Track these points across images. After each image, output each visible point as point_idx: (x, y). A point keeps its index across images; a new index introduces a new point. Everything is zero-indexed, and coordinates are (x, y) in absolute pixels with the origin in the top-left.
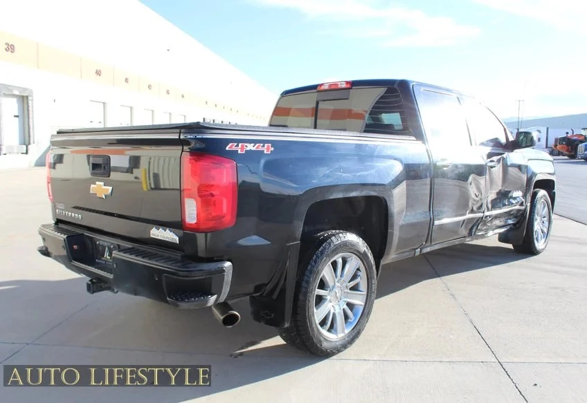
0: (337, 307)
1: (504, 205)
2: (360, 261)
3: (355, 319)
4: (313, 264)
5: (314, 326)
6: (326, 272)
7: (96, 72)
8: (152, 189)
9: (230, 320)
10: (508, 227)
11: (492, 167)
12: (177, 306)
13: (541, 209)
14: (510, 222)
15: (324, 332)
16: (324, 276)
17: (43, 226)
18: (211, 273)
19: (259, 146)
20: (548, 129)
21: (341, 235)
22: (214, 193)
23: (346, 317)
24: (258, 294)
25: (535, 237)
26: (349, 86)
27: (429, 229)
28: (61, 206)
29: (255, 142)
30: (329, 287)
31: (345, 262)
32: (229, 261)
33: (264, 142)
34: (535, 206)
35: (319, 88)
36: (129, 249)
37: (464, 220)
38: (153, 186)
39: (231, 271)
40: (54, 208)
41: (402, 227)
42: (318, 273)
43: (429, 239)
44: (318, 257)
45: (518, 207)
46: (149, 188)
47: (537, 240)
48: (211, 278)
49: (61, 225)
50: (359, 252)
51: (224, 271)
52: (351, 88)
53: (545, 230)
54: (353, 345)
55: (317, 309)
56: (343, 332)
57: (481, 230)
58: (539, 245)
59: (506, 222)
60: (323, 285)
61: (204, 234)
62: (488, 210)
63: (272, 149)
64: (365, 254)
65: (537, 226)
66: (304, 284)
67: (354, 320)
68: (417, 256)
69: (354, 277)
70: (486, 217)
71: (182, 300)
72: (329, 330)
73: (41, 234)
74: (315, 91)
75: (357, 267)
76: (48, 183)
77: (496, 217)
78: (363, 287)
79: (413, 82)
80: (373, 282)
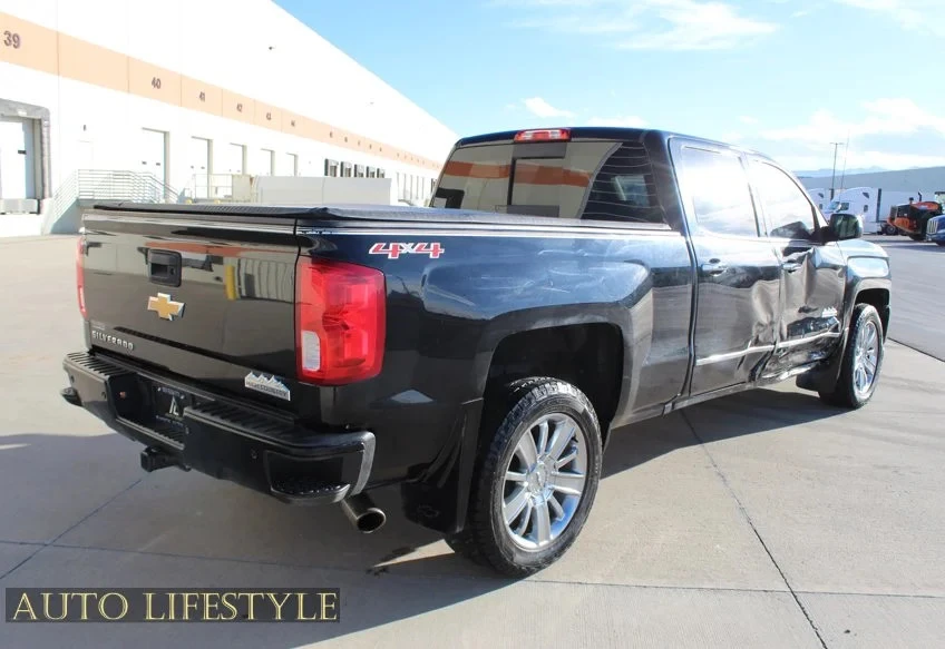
0: (538, 499)
1: (808, 331)
2: (577, 427)
3: (567, 516)
4: (503, 432)
5: (502, 529)
6: (523, 445)
7: (153, 82)
8: (242, 297)
9: (370, 522)
10: (813, 365)
11: (790, 271)
12: (288, 502)
13: (866, 335)
14: (816, 357)
15: (517, 538)
16: (519, 451)
17: (70, 355)
18: (340, 450)
19: (421, 246)
20: (880, 191)
21: (547, 385)
22: (348, 324)
23: (553, 514)
24: (415, 480)
25: (855, 380)
26: (565, 137)
27: (688, 370)
28: (100, 326)
29: (415, 240)
30: (526, 467)
31: (552, 427)
32: (370, 430)
33: (429, 240)
34: (857, 332)
35: (517, 138)
36: (210, 403)
37: (743, 357)
38: (244, 293)
39: (373, 448)
40: (89, 327)
41: (645, 370)
42: (511, 446)
43: (687, 387)
44: (510, 421)
45: (829, 334)
46: (238, 295)
47: (858, 386)
48: (341, 460)
49: (99, 357)
50: (576, 412)
51: (362, 447)
52: (569, 141)
53: (872, 370)
54: (563, 557)
55: (506, 503)
56: (547, 538)
57: (770, 371)
58: (861, 393)
59: (810, 357)
60: (517, 465)
61: (332, 388)
62: (782, 339)
63: (443, 251)
64: (585, 414)
65: (859, 364)
66: (487, 465)
67: (564, 518)
68: (668, 414)
69: (568, 451)
70: (779, 350)
71: (295, 493)
72: (525, 536)
73: (66, 369)
74: (511, 141)
75: (572, 435)
76: (79, 287)
77: (794, 350)
78: (581, 466)
79: (669, 133)
80: (597, 458)
